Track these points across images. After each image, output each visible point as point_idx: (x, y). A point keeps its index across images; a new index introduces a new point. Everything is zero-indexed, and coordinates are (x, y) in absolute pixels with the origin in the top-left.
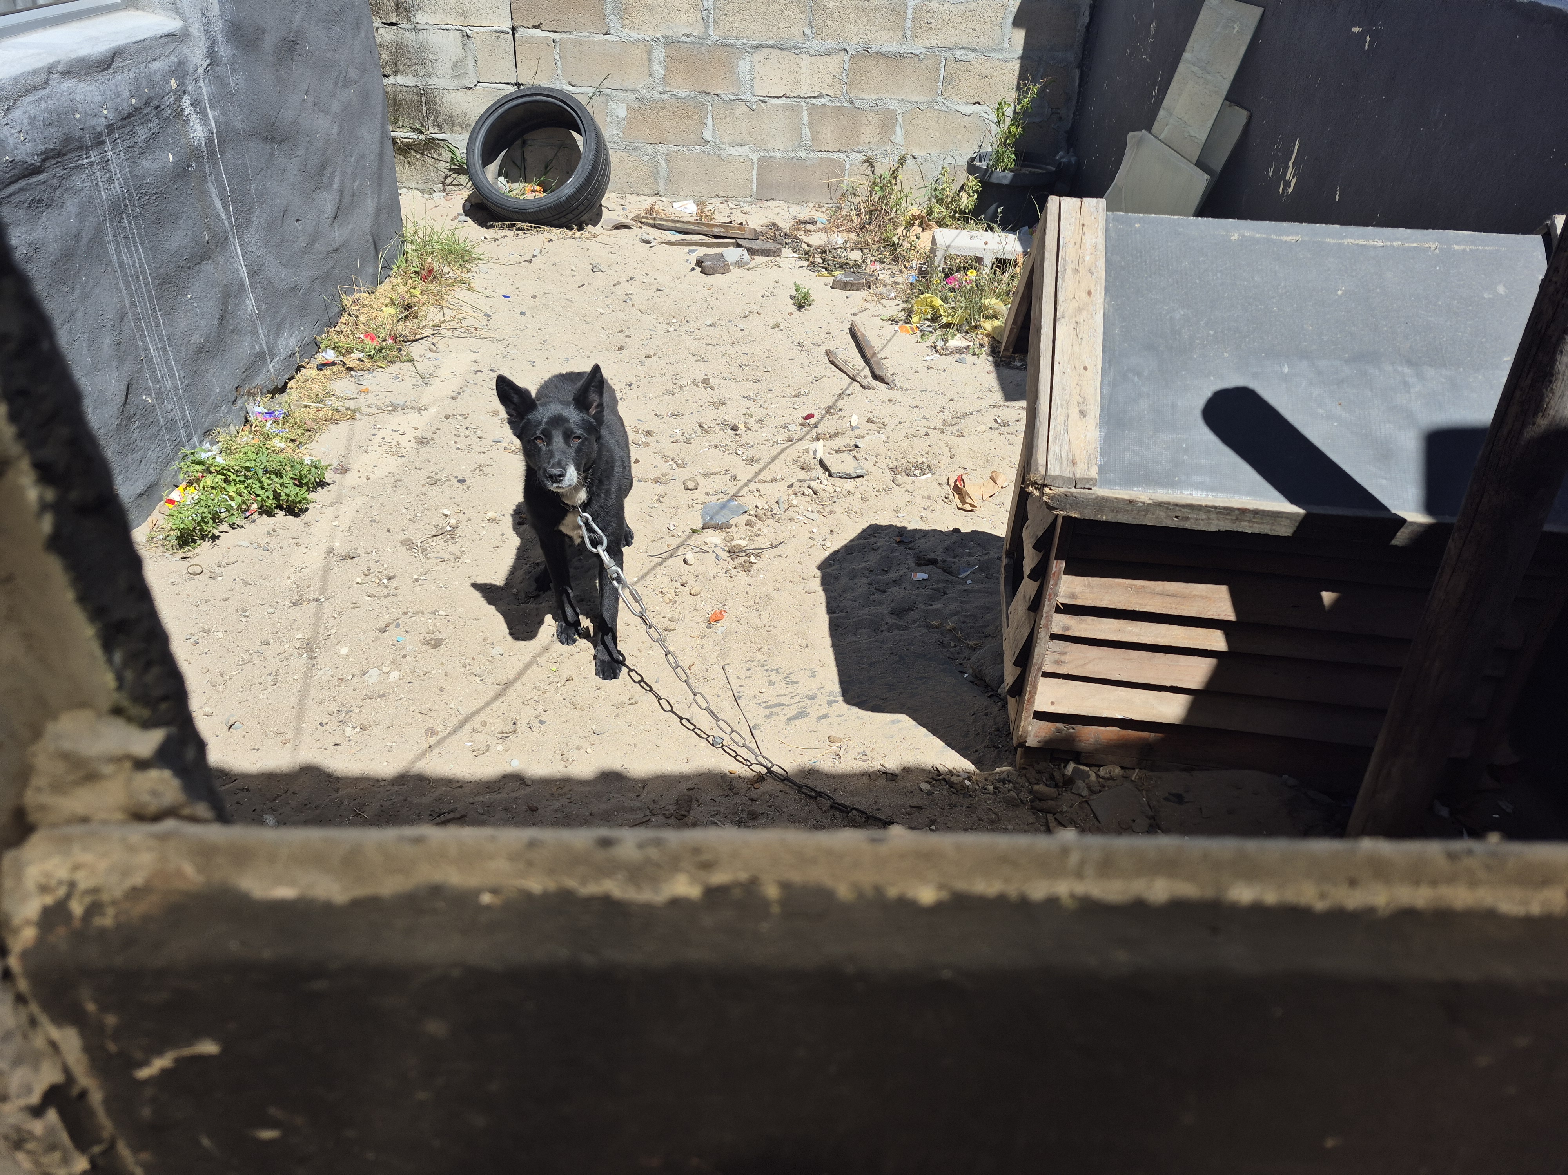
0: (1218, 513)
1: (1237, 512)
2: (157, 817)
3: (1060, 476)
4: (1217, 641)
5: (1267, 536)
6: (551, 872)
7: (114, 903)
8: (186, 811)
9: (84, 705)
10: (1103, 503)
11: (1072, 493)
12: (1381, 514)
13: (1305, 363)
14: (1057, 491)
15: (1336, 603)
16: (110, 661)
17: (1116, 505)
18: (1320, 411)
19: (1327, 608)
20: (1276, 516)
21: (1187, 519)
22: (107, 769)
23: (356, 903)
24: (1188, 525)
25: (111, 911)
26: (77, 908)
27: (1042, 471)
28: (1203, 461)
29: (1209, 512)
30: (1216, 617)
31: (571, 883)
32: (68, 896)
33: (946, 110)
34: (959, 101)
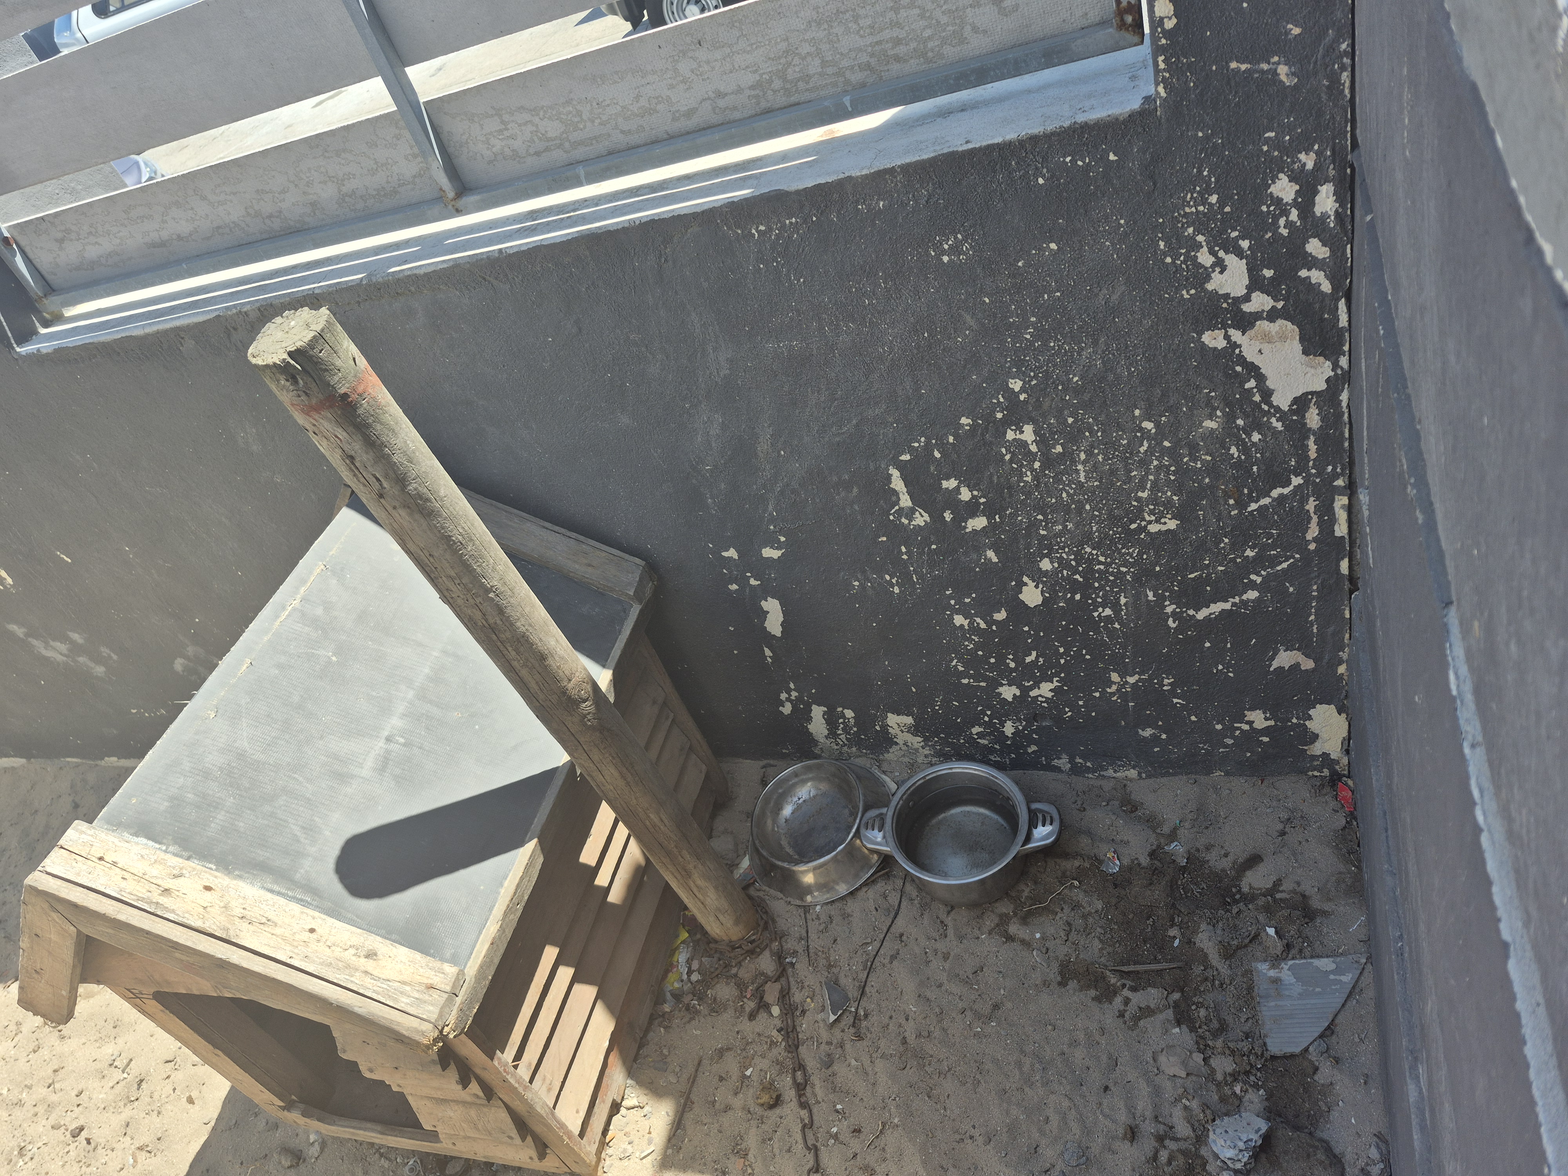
3: (442, 1008)
11: (462, 1003)
14: (452, 1019)
21: (521, 898)
24: (527, 895)
27: (426, 1027)
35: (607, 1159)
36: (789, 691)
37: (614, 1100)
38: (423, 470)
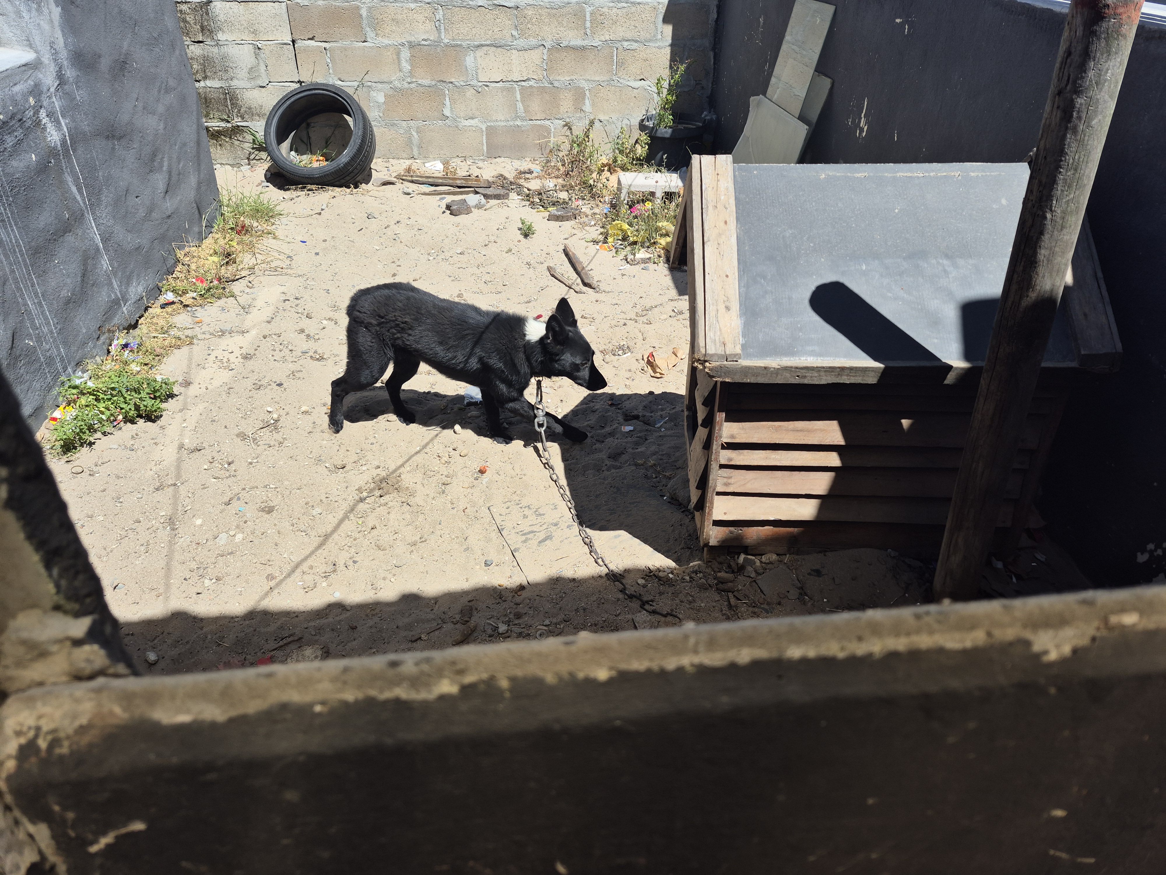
0: (825, 371)
1: (838, 370)
2: (91, 677)
3: (716, 354)
4: (833, 460)
5: (860, 384)
6: (359, 687)
7: (68, 737)
8: (111, 671)
9: (34, 606)
10: (747, 370)
11: (724, 365)
12: (936, 364)
13: (877, 262)
14: (714, 364)
15: (911, 426)
16: (50, 576)
17: (755, 371)
18: (890, 295)
19: (906, 431)
20: (865, 370)
21: (805, 377)
22: (54, 648)
23: (232, 721)
24: (806, 381)
25: (66, 743)
26: (43, 744)
27: (703, 351)
28: (813, 336)
29: (819, 371)
30: (832, 444)
31: (373, 693)
32: (36, 736)
33: (621, 85)
34: (629, 79)
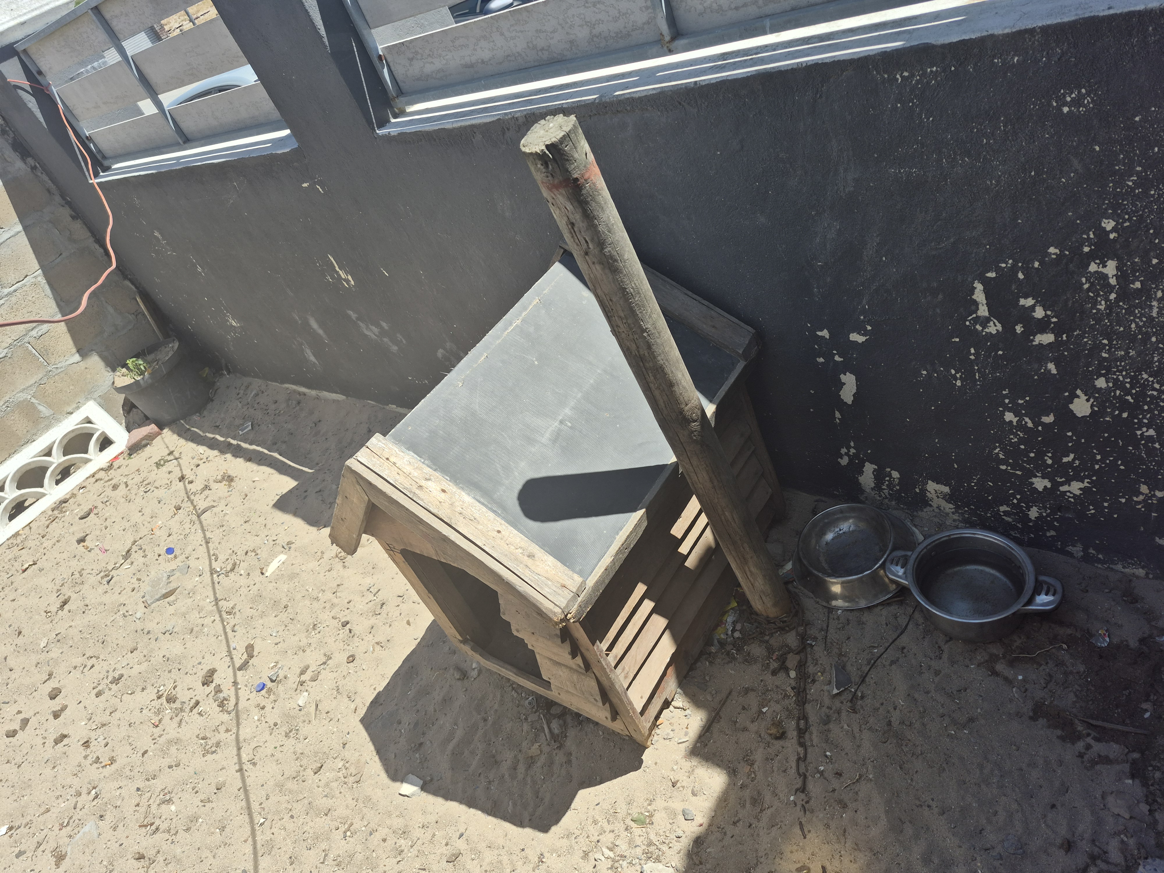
3: (568, 602)
11: (580, 602)
14: (574, 610)
27: (557, 610)
33: (62, 370)
34: (66, 358)
35: (655, 735)
36: (848, 448)
37: (666, 699)
38: (617, 238)
